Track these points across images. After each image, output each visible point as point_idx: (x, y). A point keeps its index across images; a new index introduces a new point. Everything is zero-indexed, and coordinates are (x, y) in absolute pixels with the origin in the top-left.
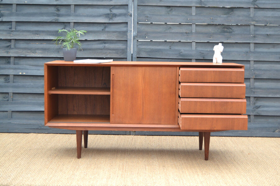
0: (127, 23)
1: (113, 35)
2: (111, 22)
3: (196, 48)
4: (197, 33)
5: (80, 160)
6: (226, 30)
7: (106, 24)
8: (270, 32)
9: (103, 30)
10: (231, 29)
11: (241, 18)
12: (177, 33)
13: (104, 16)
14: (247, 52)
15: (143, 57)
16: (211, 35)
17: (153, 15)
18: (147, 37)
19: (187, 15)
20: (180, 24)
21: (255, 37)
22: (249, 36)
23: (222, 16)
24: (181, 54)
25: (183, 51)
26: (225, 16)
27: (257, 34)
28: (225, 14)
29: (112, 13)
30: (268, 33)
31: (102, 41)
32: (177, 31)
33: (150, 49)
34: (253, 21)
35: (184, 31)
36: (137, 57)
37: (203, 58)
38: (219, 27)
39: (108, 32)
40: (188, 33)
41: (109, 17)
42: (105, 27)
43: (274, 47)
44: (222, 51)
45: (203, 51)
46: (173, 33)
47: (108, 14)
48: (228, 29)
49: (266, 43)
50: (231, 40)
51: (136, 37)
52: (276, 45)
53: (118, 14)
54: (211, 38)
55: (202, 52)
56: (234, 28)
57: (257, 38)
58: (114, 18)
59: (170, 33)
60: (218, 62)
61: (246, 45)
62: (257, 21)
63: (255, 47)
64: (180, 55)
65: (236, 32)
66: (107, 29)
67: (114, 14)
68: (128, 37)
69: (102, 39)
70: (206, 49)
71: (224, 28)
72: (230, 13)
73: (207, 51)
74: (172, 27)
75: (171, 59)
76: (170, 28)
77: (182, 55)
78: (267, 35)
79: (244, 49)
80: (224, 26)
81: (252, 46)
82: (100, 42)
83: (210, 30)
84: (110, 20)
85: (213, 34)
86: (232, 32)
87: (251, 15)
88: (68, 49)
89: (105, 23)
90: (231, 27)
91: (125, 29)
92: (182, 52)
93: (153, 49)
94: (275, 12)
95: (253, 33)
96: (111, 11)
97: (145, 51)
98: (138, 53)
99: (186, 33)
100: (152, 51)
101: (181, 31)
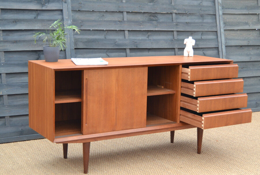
0: (62, 10)
2: (44, 8)
3: (129, 37)
4: (129, 21)
6: (152, 18)
7: (39, 12)
9: (35, 18)
10: (156, 17)
11: (165, 6)
12: (111, 21)
13: (35, 2)
14: (172, 40)
15: (81, 48)
16: (141, 23)
18: (82, 26)
19: (118, 2)
21: (177, 25)
22: (173, 24)
23: (149, 4)
24: (117, 43)
25: (117, 40)
26: (151, 4)
27: (179, 22)
28: (150, 2)
30: (187, 21)
32: (109, 19)
33: (86, 39)
34: (175, 9)
35: (117, 19)
36: (75, 49)
37: (137, 47)
38: (146, 15)
39: (43, 21)
40: (121, 21)
41: (41, 4)
42: (38, 15)
45: (136, 40)
46: (107, 21)
48: (154, 17)
49: (186, 30)
50: (158, 28)
52: (193, 32)
54: (142, 27)
55: (135, 41)
56: (159, 16)
57: (179, 26)
58: (47, 4)
59: (105, 21)
60: (190, 56)
61: (170, 33)
62: (178, 10)
63: (178, 35)
64: (115, 45)
65: (161, 21)
66: (40, 17)
69: (36, 29)
70: (138, 38)
71: (150, 16)
72: (155, 1)
73: (139, 40)
75: (107, 50)
76: (103, 16)
77: (117, 45)
78: (187, 23)
79: (169, 37)
80: (150, 14)
81: (175, 33)
83: (139, 18)
84: (42, 7)
85: (143, 22)
87: (172, 3)
89: (37, 10)
90: (156, 15)
92: (117, 42)
93: (89, 39)
95: (175, 21)
97: (81, 42)
98: (76, 44)
99: (119, 21)
100: (89, 41)
101: (114, 19)
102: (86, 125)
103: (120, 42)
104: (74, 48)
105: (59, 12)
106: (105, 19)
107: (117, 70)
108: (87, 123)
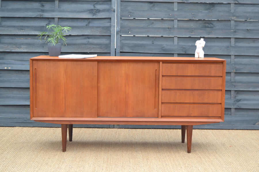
0: (111, 18)
1: (97, 30)
2: (94, 17)
3: (178, 43)
4: (179, 28)
5: (65, 153)
6: (207, 25)
7: (90, 20)
8: (250, 27)
9: (87, 25)
10: (212, 24)
11: (222, 14)
12: (159, 28)
13: (87, 12)
14: (228, 47)
15: (127, 51)
16: (193, 30)
17: (136, 10)
18: (130, 32)
19: (169, 10)
20: (162, 19)
21: (235, 32)
22: (230, 31)
23: (203, 11)
24: (164, 48)
25: (165, 46)
26: (206, 11)
27: (237, 29)
28: (206, 10)
29: (95, 8)
30: (248, 28)
31: (86, 36)
32: (159, 27)
33: (133, 44)
34: (234, 16)
35: (167, 26)
36: (121, 52)
37: (185, 52)
38: (200, 22)
39: (92, 27)
40: (170, 28)
41: (93, 13)
42: (89, 23)
43: (254, 42)
44: (204, 46)
45: (185, 45)
46: (156, 28)
47: (92, 10)
48: (209, 24)
49: (247, 37)
50: (213, 34)
51: (119, 33)
52: (256, 39)
53: (101, 10)
54: (193, 33)
55: (184, 47)
56: (215, 24)
57: (237, 33)
58: (97, 13)
59: (153, 28)
60: (200, 57)
61: (227, 40)
62: (237, 17)
63: (235, 42)
65: (217, 27)
66: (91, 25)
67: (98, 9)
68: (112, 32)
69: (86, 34)
70: (189, 44)
71: (205, 23)
72: (212, 9)
73: (189, 46)
74: (154, 22)
75: (154, 54)
76: (153, 23)
77: (164, 50)
78: (248, 30)
79: (225, 44)
80: (205, 22)
81: (233, 40)
82: (84, 37)
83: (192, 25)
84: (93, 15)
85: (195, 29)
86: (213, 27)
87: (232, 11)
88: (53, 44)
89: (89, 19)
90: (212, 22)
91: (108, 25)
92: (164, 47)
93: (136, 44)
94: (255, 7)
95: (234, 28)
96: (95, 7)
97: (128, 46)
98: (122, 47)
99: (168, 28)
100: (135, 46)
101: (164, 26)
102: (36, 108)
103: (168, 47)
104: (119, 52)
105: (108, 20)
106: (155, 26)
107: (65, 62)
108: (37, 107)
